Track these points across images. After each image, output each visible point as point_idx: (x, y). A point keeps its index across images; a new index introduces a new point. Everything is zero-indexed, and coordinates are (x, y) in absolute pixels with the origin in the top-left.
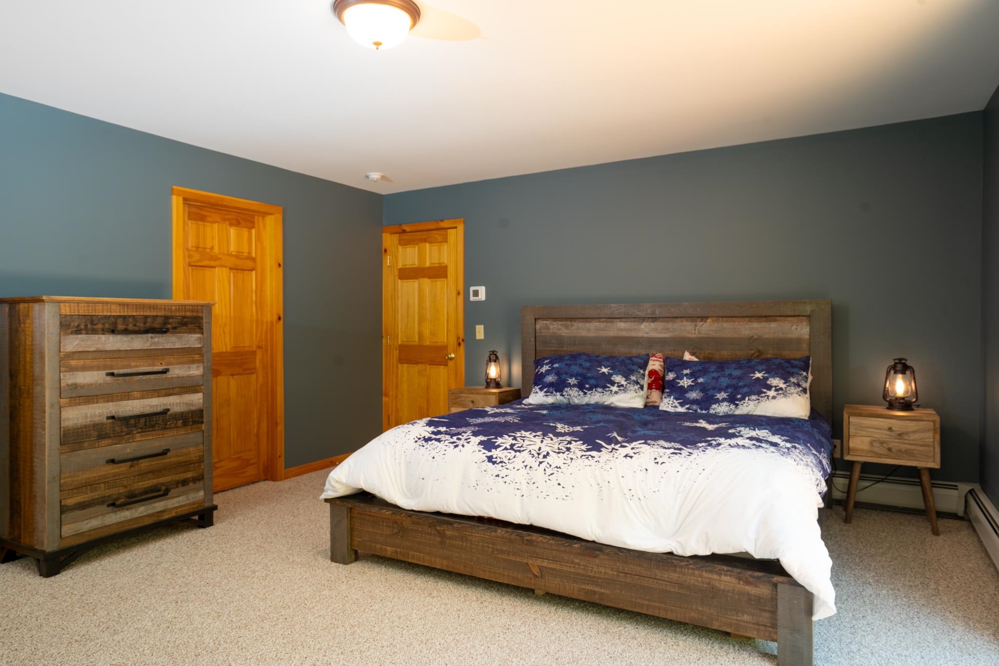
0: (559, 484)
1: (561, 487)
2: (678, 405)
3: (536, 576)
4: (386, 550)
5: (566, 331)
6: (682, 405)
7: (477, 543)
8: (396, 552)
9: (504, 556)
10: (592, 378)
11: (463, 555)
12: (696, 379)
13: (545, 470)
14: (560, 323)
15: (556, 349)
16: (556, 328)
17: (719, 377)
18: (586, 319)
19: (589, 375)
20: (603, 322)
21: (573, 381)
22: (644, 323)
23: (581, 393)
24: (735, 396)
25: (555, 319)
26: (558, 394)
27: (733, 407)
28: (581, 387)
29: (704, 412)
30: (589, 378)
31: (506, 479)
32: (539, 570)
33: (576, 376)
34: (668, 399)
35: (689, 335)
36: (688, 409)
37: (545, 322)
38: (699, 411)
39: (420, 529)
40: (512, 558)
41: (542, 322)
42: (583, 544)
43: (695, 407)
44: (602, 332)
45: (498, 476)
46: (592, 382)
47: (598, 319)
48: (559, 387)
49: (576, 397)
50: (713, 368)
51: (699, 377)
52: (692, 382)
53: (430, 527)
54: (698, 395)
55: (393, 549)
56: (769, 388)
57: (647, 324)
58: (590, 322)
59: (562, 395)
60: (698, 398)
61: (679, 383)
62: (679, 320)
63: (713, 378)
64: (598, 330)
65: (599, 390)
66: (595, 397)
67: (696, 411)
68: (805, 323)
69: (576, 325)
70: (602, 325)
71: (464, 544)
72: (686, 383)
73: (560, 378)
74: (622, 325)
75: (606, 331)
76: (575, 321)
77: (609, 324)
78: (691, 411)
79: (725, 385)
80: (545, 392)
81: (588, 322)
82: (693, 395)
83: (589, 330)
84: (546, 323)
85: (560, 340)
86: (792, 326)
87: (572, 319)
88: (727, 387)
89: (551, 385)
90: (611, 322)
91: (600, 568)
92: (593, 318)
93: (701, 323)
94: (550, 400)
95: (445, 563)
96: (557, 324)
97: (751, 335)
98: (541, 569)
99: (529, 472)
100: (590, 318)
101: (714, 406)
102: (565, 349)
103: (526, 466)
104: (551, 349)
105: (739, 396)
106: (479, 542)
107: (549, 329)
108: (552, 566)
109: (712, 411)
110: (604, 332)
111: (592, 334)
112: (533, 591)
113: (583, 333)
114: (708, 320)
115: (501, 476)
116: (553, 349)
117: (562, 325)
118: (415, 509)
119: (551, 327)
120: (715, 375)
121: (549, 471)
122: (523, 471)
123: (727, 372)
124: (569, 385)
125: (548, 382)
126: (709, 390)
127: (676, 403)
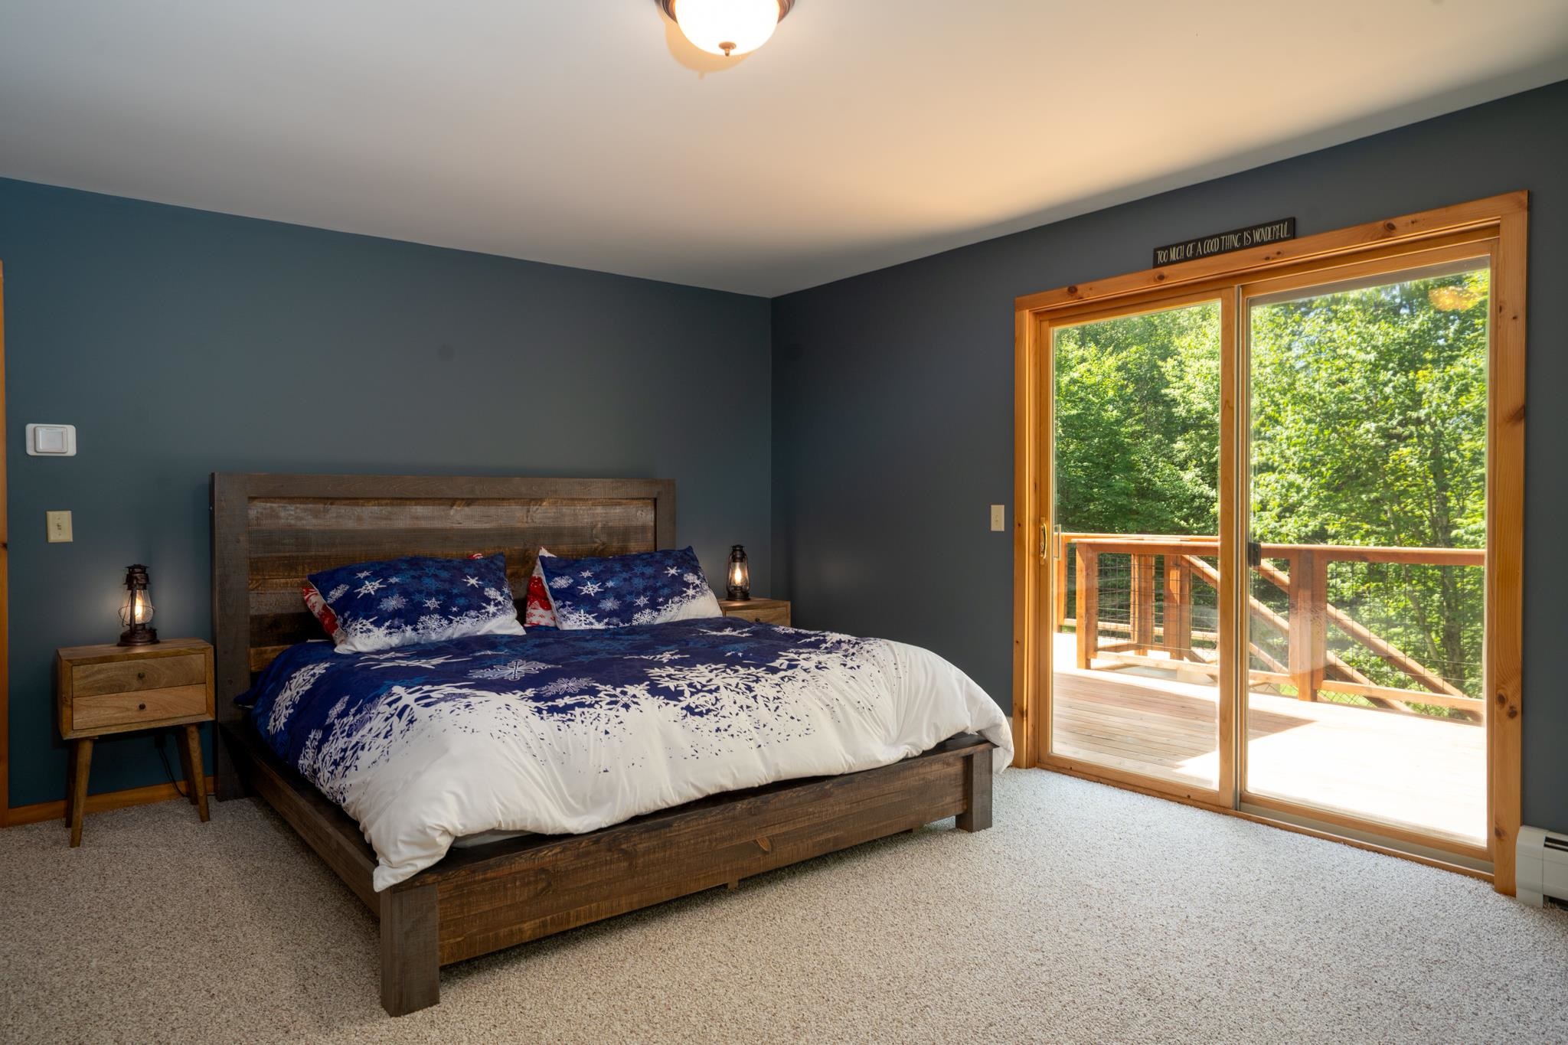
0: (792, 718)
1: (796, 720)
2: (593, 621)
3: (766, 853)
4: (521, 931)
5: (314, 521)
6: (599, 619)
7: (687, 843)
8: (544, 924)
9: (726, 845)
10: (461, 595)
11: (666, 872)
12: (604, 583)
13: (767, 706)
14: (302, 506)
15: (294, 554)
16: (292, 516)
17: (630, 578)
18: (353, 500)
19: (455, 591)
20: (387, 505)
21: (432, 603)
22: (455, 507)
23: (445, 622)
24: (656, 599)
25: (291, 499)
26: (409, 628)
27: (655, 614)
28: (444, 612)
29: (626, 625)
30: (457, 596)
31: (731, 731)
32: (769, 843)
33: (436, 594)
34: (577, 615)
35: (519, 525)
36: (607, 624)
37: (269, 505)
38: (621, 625)
39: (591, 862)
40: (736, 842)
41: (263, 504)
42: (835, 781)
43: (615, 620)
44: (385, 522)
45: (718, 730)
46: (462, 601)
47: (377, 500)
48: (410, 615)
49: (436, 629)
50: (617, 567)
51: (607, 580)
52: (599, 587)
53: (609, 850)
54: (613, 603)
55: (537, 921)
56: (687, 585)
57: (459, 508)
58: (363, 505)
59: (415, 630)
60: (616, 607)
61: (582, 591)
62: (505, 503)
63: (625, 580)
64: (377, 518)
65: (473, 613)
66: (466, 626)
67: (618, 625)
68: (649, 508)
69: (334, 510)
70: (386, 510)
71: (668, 853)
72: (591, 589)
73: (411, 600)
74: (419, 510)
75: (390, 519)
76: (331, 504)
77: (396, 509)
78: (611, 627)
79: (641, 587)
80: (389, 627)
81: (358, 505)
82: (609, 604)
83: (359, 519)
84: (271, 507)
85: (301, 538)
86: (637, 511)
87: (332, 500)
88: (645, 590)
89: (396, 614)
90: (400, 505)
91: (838, 805)
92: (368, 499)
93: (535, 508)
94: (395, 640)
95: (635, 898)
96: (297, 508)
97: (592, 523)
98: (772, 840)
99: (750, 713)
100: (362, 499)
101: (636, 616)
102: (313, 553)
103: (742, 707)
104: (281, 554)
105: (661, 600)
106: (689, 840)
107: (278, 517)
108: (785, 829)
109: (635, 623)
110: (389, 522)
111: (366, 526)
112: (725, 886)
113: (350, 525)
114: (544, 503)
115: (722, 728)
116: (288, 554)
117: (306, 510)
118: (604, 825)
119: (282, 514)
120: (625, 575)
121: (772, 706)
122: (743, 715)
123: (638, 570)
124: (428, 612)
125: (391, 609)
126: (624, 596)
127: (591, 618)
